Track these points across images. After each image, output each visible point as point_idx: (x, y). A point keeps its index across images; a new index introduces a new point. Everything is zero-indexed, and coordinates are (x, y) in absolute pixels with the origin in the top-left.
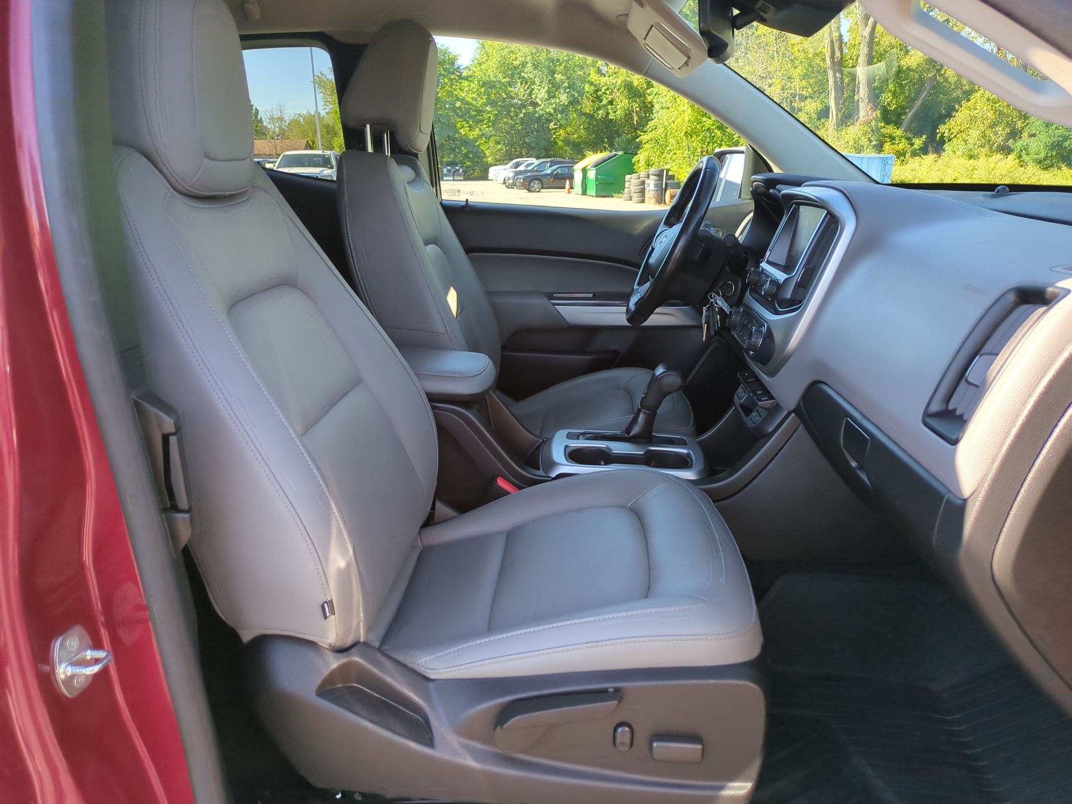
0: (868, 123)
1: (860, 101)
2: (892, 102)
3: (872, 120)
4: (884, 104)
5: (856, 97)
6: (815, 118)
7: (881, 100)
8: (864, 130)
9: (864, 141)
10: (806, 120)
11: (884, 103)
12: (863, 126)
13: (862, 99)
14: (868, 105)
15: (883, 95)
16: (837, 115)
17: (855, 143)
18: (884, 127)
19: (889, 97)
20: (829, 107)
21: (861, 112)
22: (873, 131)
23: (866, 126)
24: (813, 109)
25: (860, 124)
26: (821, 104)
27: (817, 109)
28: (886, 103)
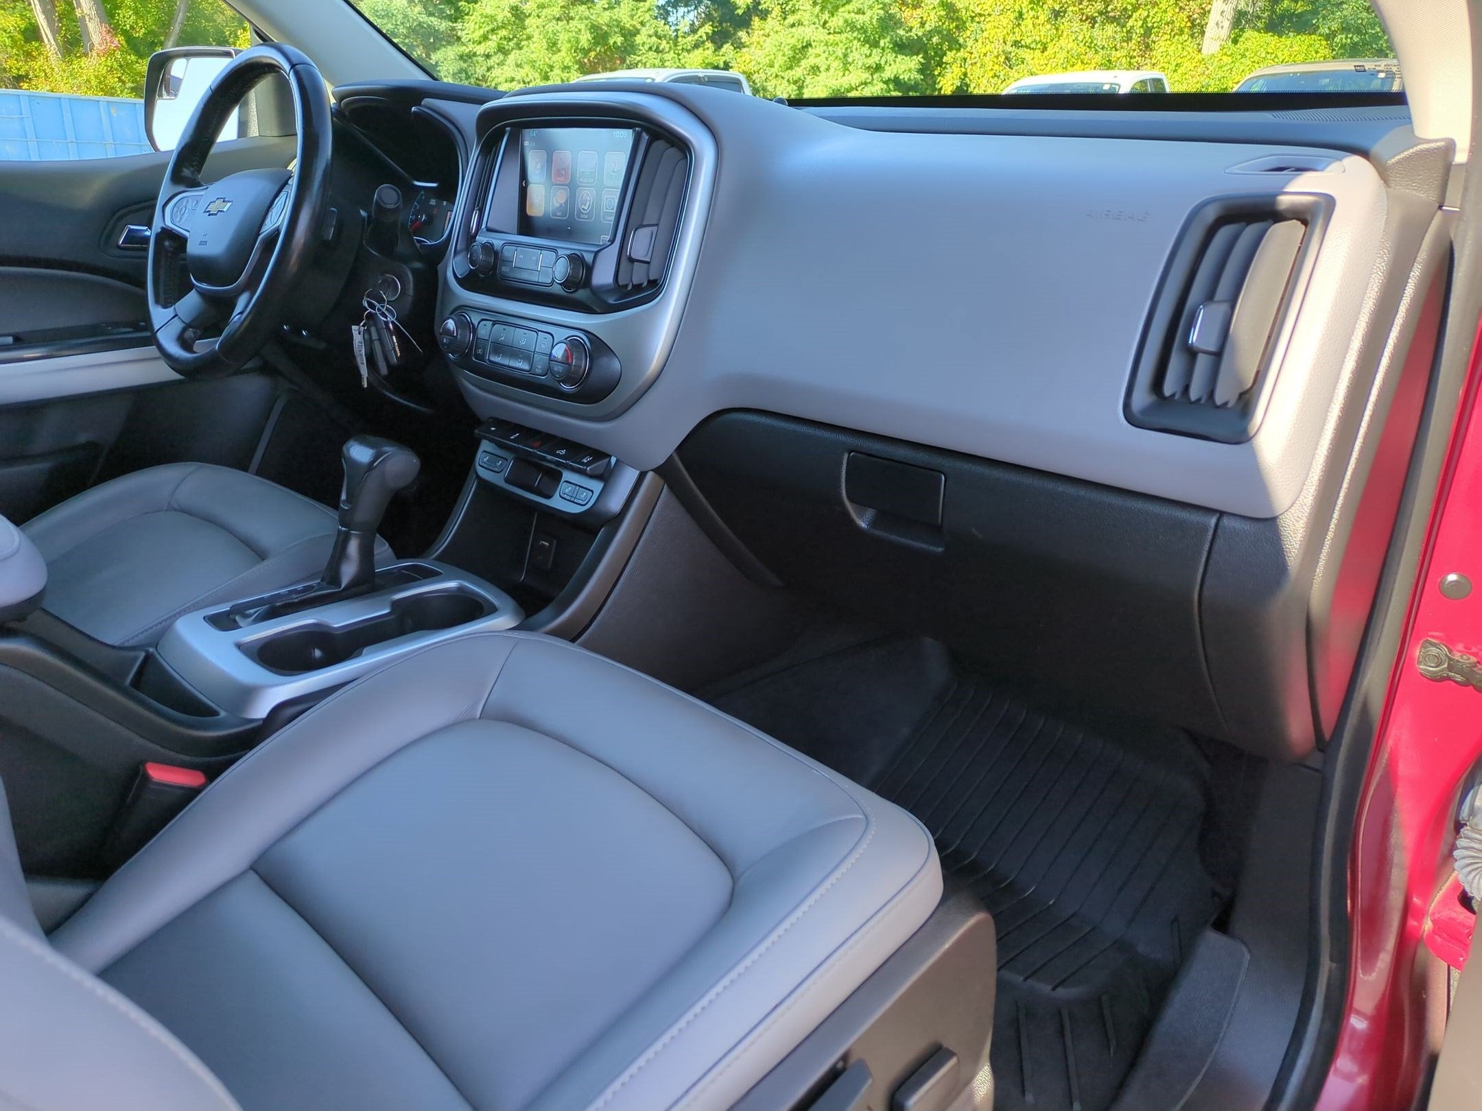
0: (109, 54)
1: (87, 20)
2: (137, 24)
3: (115, 51)
4: (125, 28)
5: (78, 13)
6: (21, 40)
7: (118, 20)
8: (106, 66)
9: (112, 81)
10: (6, 40)
11: (125, 25)
12: (103, 59)
13: (89, 15)
14: (102, 26)
15: (120, 11)
16: (55, 40)
17: (100, 83)
18: (137, 62)
19: (130, 16)
20: (38, 26)
21: (94, 37)
22: (121, 66)
23: (109, 58)
24: (13, 26)
25: (98, 55)
26: (22, 20)
27: (19, 27)
28: (128, 26)
